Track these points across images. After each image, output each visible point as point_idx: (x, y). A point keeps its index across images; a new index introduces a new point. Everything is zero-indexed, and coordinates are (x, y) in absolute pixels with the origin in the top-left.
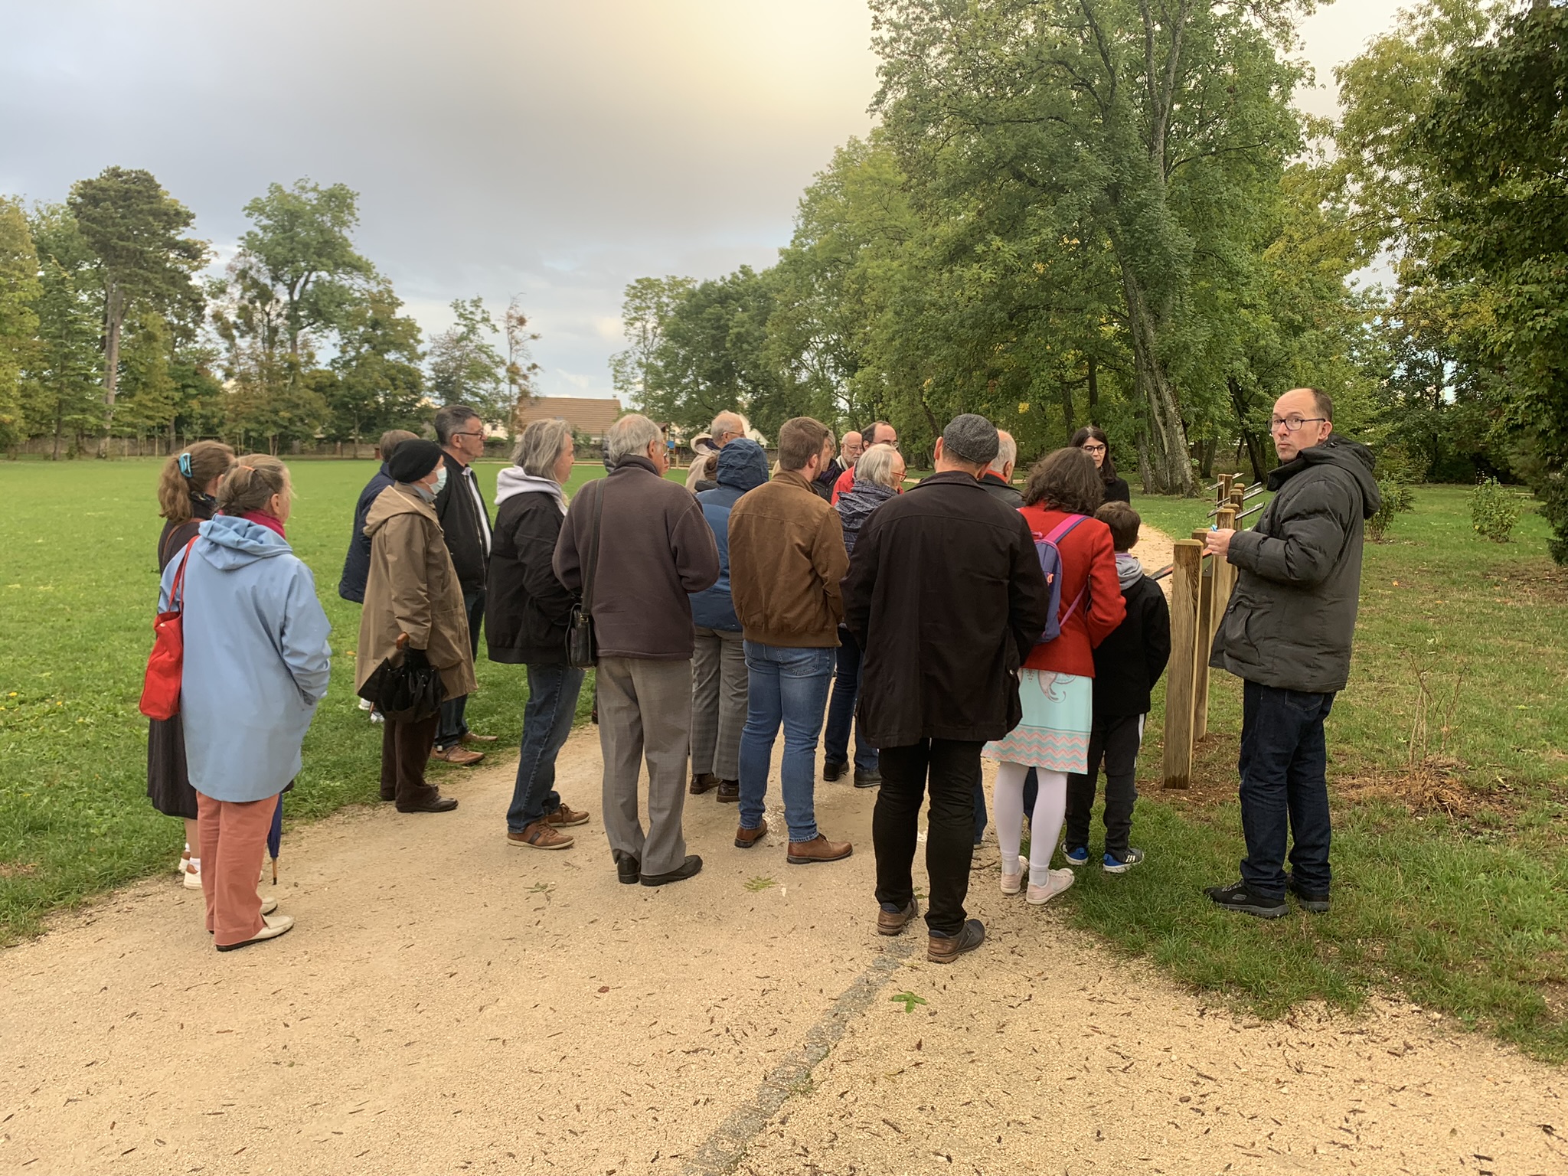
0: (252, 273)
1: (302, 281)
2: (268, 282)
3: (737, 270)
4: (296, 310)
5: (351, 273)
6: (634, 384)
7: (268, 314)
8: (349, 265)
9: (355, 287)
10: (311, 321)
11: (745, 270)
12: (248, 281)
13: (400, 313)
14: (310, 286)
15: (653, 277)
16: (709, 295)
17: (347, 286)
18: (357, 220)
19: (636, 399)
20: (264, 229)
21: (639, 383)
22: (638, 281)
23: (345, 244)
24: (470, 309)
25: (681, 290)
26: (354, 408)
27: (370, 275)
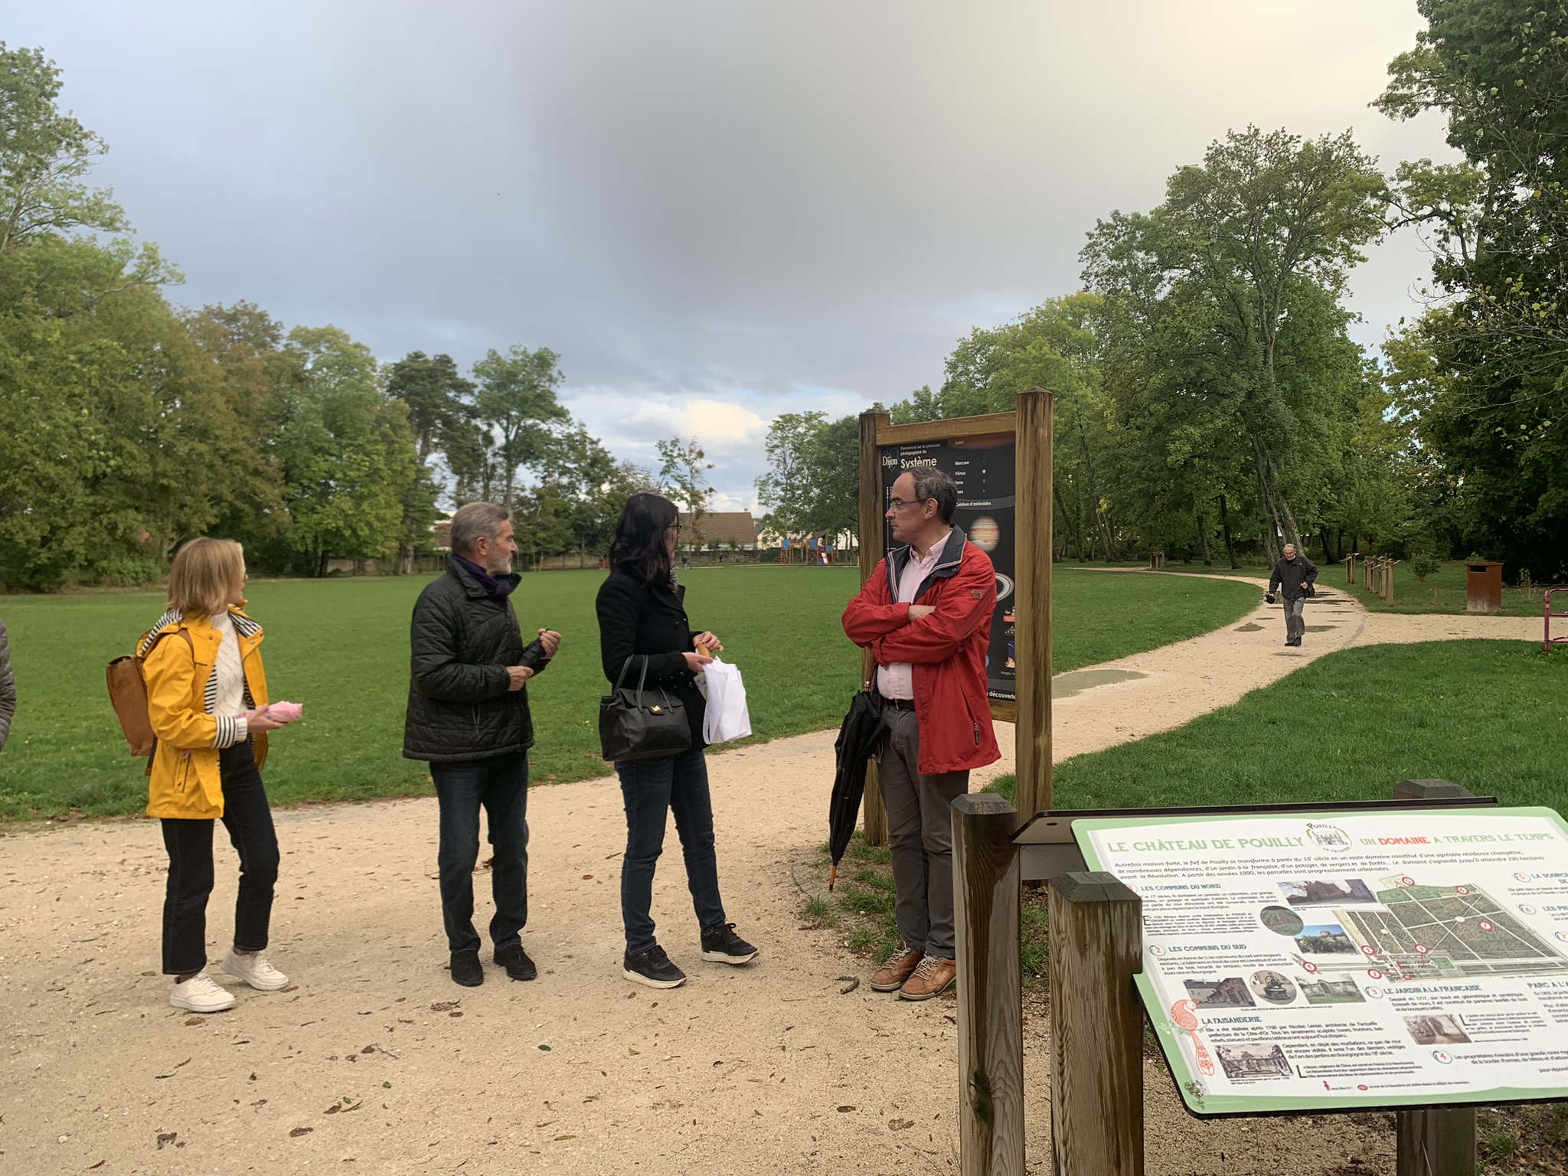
1: (516, 426)
4: (509, 450)
6: (775, 499)
9: (554, 430)
10: (523, 459)
11: (878, 406)
15: (794, 413)
18: (564, 377)
22: (781, 417)
23: (553, 396)
24: (670, 448)
25: (815, 422)
26: (583, 528)
27: (568, 421)
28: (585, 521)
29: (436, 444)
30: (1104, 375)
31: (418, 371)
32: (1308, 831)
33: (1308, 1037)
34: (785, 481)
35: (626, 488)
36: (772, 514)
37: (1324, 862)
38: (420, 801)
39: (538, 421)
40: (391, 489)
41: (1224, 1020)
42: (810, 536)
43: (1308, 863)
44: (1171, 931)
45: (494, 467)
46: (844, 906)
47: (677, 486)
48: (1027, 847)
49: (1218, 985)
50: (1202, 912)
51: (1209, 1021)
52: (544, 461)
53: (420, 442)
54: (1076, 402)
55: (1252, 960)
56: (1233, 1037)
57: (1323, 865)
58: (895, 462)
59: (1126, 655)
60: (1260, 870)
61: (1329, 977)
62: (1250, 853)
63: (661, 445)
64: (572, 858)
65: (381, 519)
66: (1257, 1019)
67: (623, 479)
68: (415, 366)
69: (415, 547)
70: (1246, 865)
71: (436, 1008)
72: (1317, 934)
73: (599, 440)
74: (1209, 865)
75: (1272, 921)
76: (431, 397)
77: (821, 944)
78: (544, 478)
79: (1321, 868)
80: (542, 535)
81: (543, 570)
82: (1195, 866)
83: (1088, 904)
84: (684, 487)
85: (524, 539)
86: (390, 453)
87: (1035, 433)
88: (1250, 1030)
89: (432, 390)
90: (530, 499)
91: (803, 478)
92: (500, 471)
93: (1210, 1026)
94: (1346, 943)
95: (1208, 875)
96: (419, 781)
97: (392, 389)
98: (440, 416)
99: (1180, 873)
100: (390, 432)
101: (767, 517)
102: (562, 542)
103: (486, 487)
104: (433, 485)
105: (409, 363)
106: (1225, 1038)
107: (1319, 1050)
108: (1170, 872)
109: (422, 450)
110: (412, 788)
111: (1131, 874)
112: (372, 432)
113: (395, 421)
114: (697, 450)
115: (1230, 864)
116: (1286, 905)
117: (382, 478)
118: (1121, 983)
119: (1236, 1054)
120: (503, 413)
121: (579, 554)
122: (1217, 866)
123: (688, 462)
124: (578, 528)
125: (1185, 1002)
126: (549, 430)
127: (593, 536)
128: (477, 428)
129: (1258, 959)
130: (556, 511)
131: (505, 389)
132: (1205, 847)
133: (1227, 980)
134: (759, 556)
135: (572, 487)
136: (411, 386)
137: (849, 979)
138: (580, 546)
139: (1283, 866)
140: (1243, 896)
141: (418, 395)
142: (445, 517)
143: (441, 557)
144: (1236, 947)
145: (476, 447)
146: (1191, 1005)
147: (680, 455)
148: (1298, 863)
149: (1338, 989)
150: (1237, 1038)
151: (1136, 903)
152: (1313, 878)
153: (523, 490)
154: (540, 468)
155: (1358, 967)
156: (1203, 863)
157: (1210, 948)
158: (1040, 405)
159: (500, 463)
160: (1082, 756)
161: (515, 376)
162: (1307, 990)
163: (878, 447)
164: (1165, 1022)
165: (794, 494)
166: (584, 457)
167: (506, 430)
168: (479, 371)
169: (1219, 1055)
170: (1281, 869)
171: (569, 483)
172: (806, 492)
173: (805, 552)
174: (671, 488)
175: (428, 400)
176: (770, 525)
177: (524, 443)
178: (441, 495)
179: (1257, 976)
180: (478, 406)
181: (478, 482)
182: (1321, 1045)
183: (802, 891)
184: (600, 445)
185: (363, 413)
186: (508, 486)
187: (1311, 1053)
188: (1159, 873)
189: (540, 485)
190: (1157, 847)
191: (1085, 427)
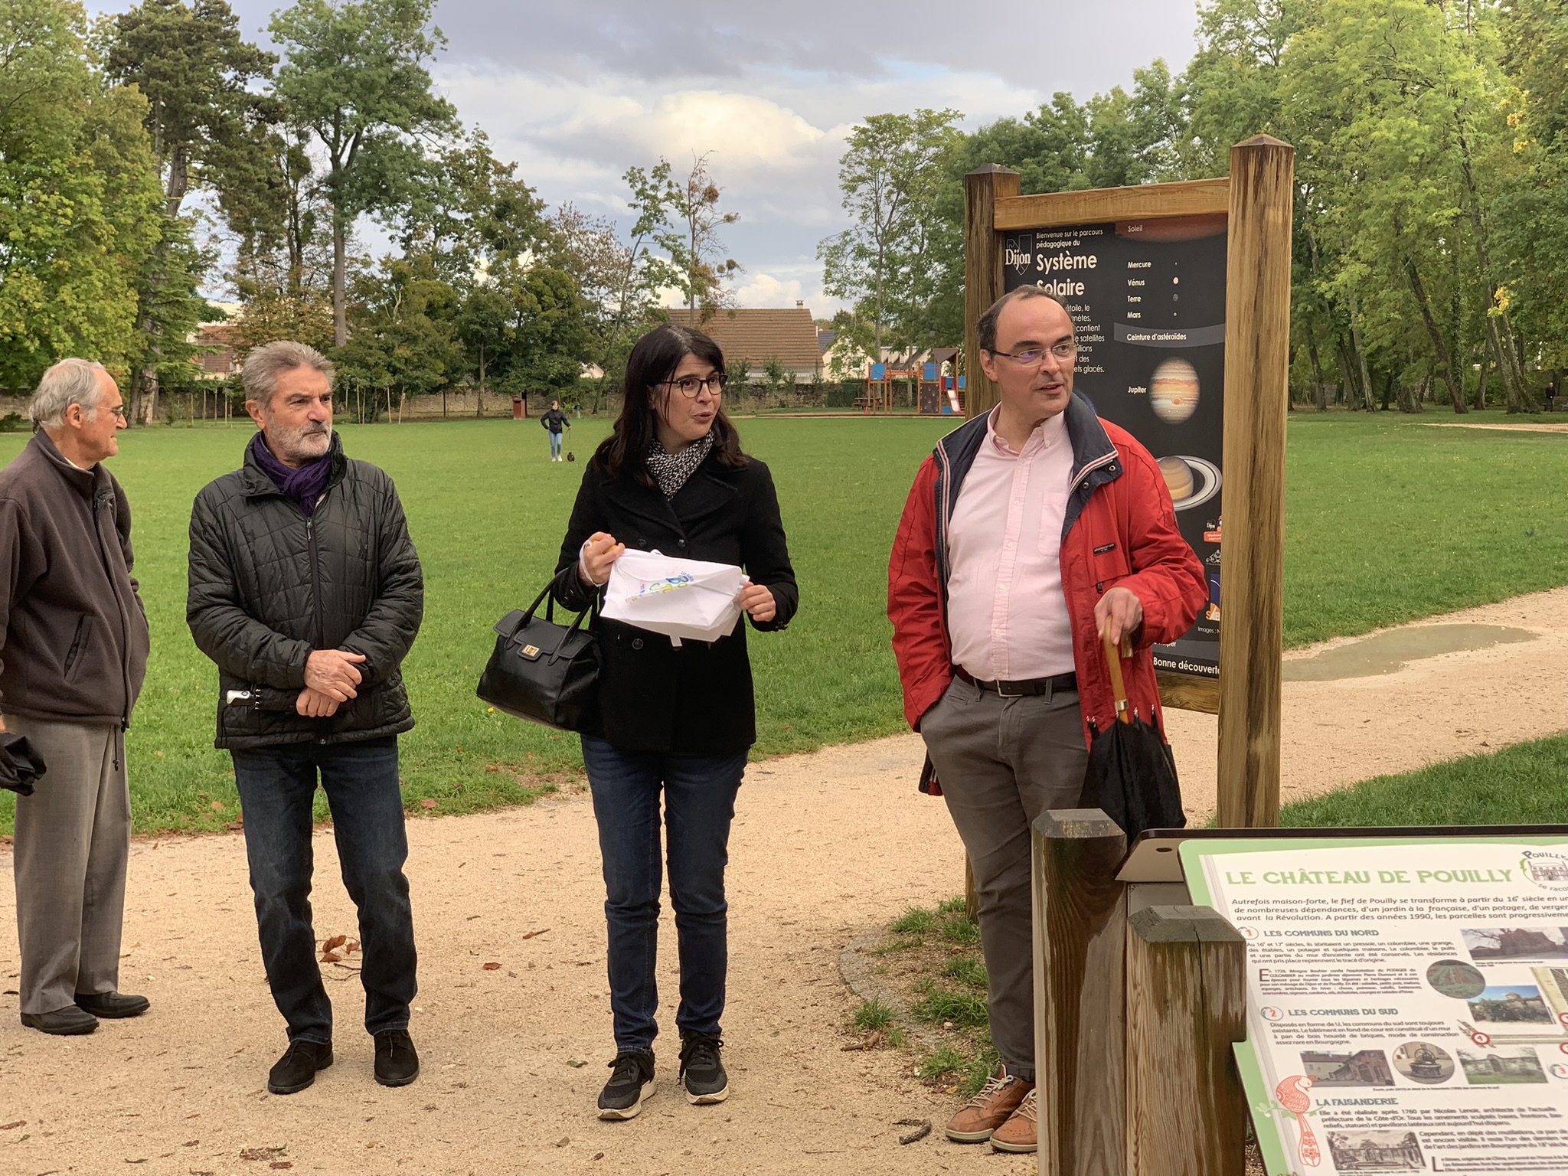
3: (1049, 100)
6: (856, 284)
11: (1061, 101)
15: (894, 113)
16: (1008, 143)
18: (445, 41)
21: (863, 282)
22: (871, 120)
24: (652, 182)
25: (938, 131)
26: (482, 339)
27: (453, 128)
28: (484, 326)
29: (200, 173)
30: (1508, 43)
31: (165, 29)
32: (1522, 863)
33: (1456, 1124)
34: (877, 247)
35: (565, 261)
36: (852, 312)
37: (1535, 904)
38: (199, 841)
39: (394, 129)
40: (114, 261)
41: (1348, 1102)
42: (925, 358)
43: (1513, 904)
44: (1296, 990)
45: (310, 218)
46: (919, 1015)
47: (665, 258)
48: (1141, 887)
49: (1349, 1059)
50: (1345, 966)
51: (1326, 1102)
52: (407, 208)
53: (169, 168)
54: (1455, 95)
55: (1400, 1029)
56: (1355, 1122)
57: (1532, 908)
58: (1026, 259)
59: (1504, 597)
60: (1439, 913)
61: (1503, 1052)
62: (1433, 889)
63: (633, 177)
64: (466, 937)
65: (96, 320)
66: (1392, 1101)
67: (558, 243)
68: (159, 20)
69: (159, 373)
70: (1420, 905)
71: (247, 1156)
72: (1502, 997)
73: (513, 166)
74: (1368, 904)
75: (1442, 979)
76: (189, 82)
77: (876, 1071)
78: (406, 241)
79: (1529, 912)
80: (403, 352)
81: (404, 420)
82: (1347, 906)
83: (1170, 945)
84: (678, 258)
85: (371, 360)
86: (111, 191)
87: (1261, 217)
88: (1380, 1115)
89: (192, 67)
90: (380, 283)
91: (914, 242)
92: (321, 226)
93: (1326, 1108)
94: (1540, 1009)
95: (1363, 917)
96: (195, 806)
97: (114, 65)
98: (207, 118)
99: (1323, 915)
100: (112, 150)
101: (842, 318)
102: (441, 366)
103: (295, 257)
104: (193, 253)
105: (146, 15)
106: (1343, 1123)
107: (1467, 1140)
108: (1310, 914)
109: (171, 184)
110: (184, 820)
111: (1252, 915)
112: (79, 150)
113: (121, 130)
114: (706, 185)
115: (1399, 904)
116: (1467, 959)
117: (98, 240)
118: (1216, 1054)
119: (1355, 1142)
120: (327, 111)
121: (475, 389)
122: (1380, 906)
123: (686, 210)
124: (472, 339)
125: (1298, 1078)
126: (416, 145)
127: (502, 354)
128: (278, 142)
129: (1412, 1027)
130: (430, 305)
131: (331, 64)
132: (1368, 880)
133: (1362, 1053)
134: (824, 396)
135: (461, 259)
136: (151, 61)
137: (916, 1123)
138: (476, 375)
139: (1475, 908)
140: (1408, 948)
141: (165, 77)
142: (216, 314)
143: (211, 394)
144: (1383, 1012)
145: (276, 180)
146: (1306, 1082)
147: (670, 196)
148: (1499, 904)
149: (1513, 1066)
150: (1361, 1123)
151: (1237, 947)
152: (1513, 925)
153: (366, 264)
154: (399, 221)
155: (1547, 1040)
156: (1360, 901)
157: (1347, 1012)
158: (1270, 169)
159: (322, 210)
160: (1382, 779)
161: (350, 38)
162: (1470, 1068)
163: (997, 232)
164: (1266, 1101)
165: (894, 272)
166: (484, 199)
167: (334, 145)
168: (280, 30)
169: (1331, 1143)
170: (1471, 912)
171: (455, 251)
172: (919, 270)
173: (914, 387)
174: (652, 262)
175: (184, 88)
176: (845, 334)
177: (368, 170)
178: (209, 271)
179: (1404, 1049)
180: (280, 99)
181: (280, 247)
182: (1472, 1133)
183: (853, 993)
184: (516, 176)
185: (60, 111)
186: (338, 254)
187: (1457, 1143)
188: (1294, 914)
189: (399, 254)
190: (1298, 878)
191: (1470, 144)
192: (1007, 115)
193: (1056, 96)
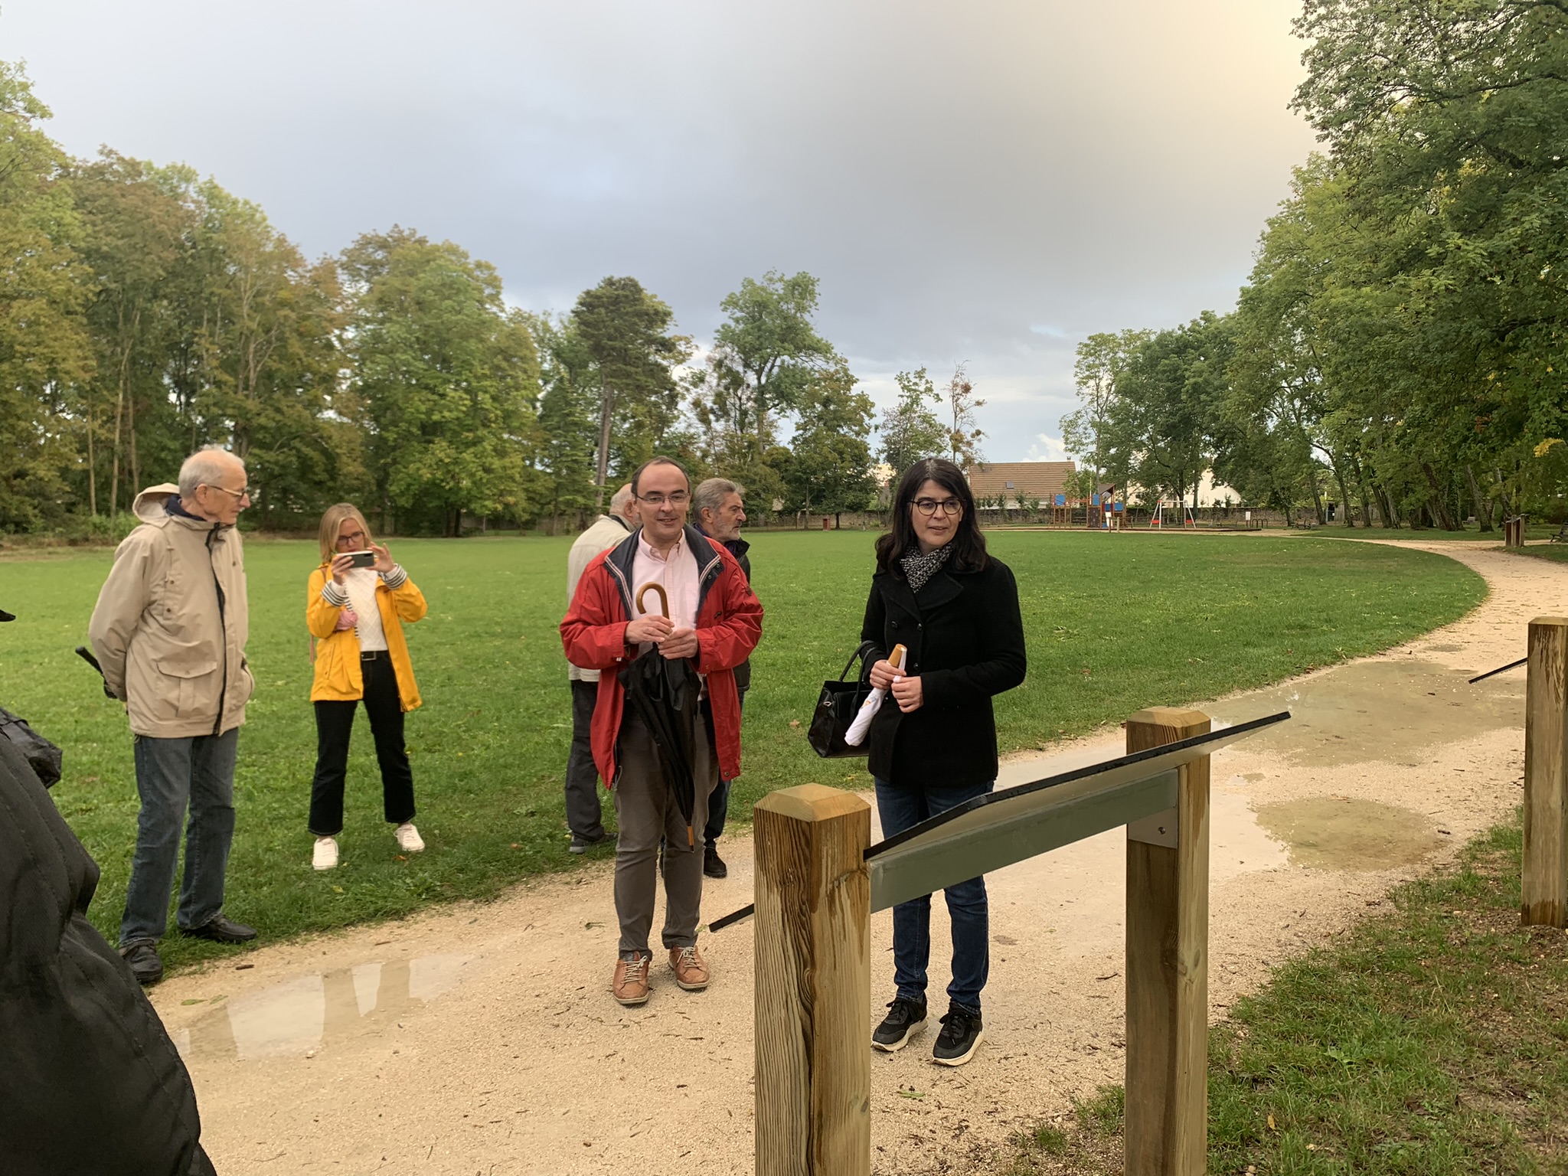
0: (727, 362)
1: (769, 365)
2: (741, 369)
3: (1198, 316)
4: (762, 393)
5: (812, 355)
6: (1087, 444)
7: (740, 399)
8: (810, 347)
9: (816, 368)
10: (776, 402)
12: (724, 370)
13: (855, 390)
14: (776, 370)
15: (1106, 333)
16: (1167, 346)
17: (809, 368)
18: (817, 304)
19: (1088, 461)
20: (737, 321)
21: (1092, 443)
23: (807, 327)
24: (914, 380)
25: (1136, 343)
26: (804, 481)
27: (828, 356)
63: (902, 378)
92: (750, 418)
112: (482, 365)
113: (511, 352)
130: (774, 461)
159: (750, 409)
192: (1168, 329)
193: (1204, 313)
